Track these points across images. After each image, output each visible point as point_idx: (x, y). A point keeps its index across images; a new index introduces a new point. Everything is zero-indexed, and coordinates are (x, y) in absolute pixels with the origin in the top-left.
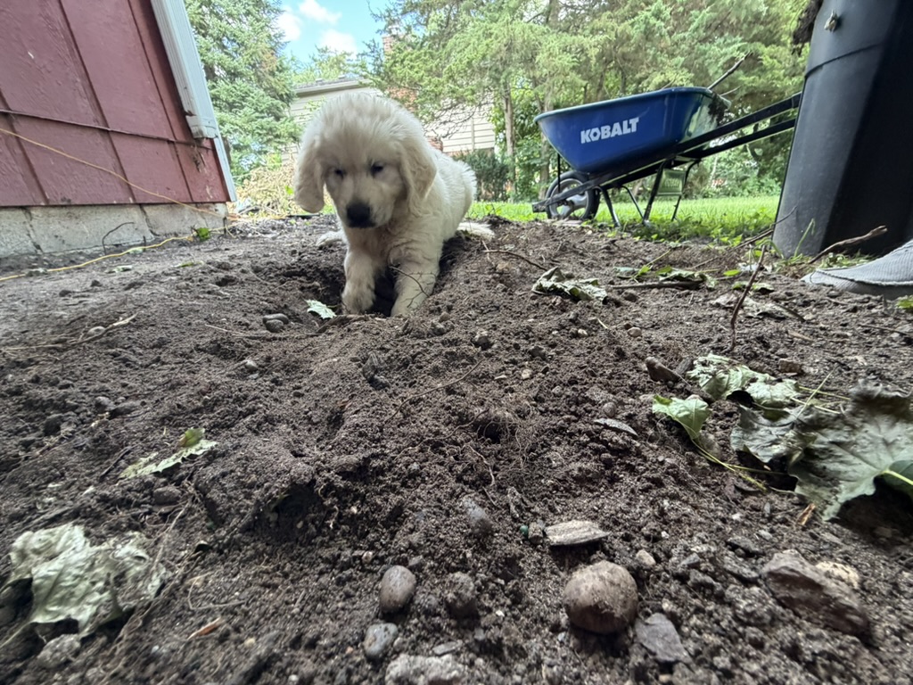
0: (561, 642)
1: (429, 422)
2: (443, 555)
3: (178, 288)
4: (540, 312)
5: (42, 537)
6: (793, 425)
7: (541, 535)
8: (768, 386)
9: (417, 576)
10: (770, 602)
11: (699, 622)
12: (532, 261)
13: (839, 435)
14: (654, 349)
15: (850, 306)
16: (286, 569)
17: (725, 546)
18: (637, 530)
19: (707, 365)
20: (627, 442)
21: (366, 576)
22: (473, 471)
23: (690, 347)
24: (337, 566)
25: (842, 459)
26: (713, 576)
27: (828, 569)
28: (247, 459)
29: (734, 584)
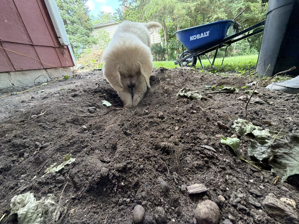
1: (146, 149)
2: (153, 200)
3: (60, 99)
4: (180, 104)
5: (20, 198)
6: (269, 147)
7: (186, 190)
8: (260, 131)
9: (145, 208)
10: (266, 216)
11: (242, 223)
12: (176, 85)
13: (285, 150)
14: (219, 117)
15: (286, 99)
16: (101, 206)
17: (249, 193)
18: (218, 187)
19: (238, 123)
20: (213, 154)
21: (128, 208)
22: (161, 167)
23: (232, 116)
24: (118, 204)
25: (287, 159)
26: (246, 206)
27: (285, 201)
28: (86, 166)
29: (253, 209)
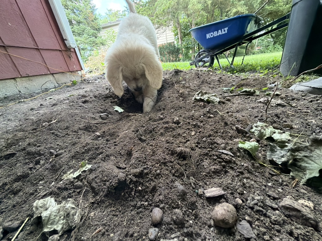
0: (212, 231)
1: (162, 155)
2: (171, 203)
3: (70, 106)
4: (196, 108)
5: (42, 202)
6: (289, 150)
7: (203, 194)
8: (280, 135)
9: (163, 211)
10: (283, 216)
11: (258, 224)
12: (192, 88)
13: (306, 153)
14: (238, 121)
15: (310, 100)
16: (120, 210)
17: (266, 196)
18: (235, 190)
19: (257, 127)
20: (230, 158)
21: (146, 211)
22: (178, 172)
23: (251, 119)
24: (136, 208)
25: (307, 162)
26: (262, 207)
27: (302, 203)
28: (103, 172)
29: (270, 210)
